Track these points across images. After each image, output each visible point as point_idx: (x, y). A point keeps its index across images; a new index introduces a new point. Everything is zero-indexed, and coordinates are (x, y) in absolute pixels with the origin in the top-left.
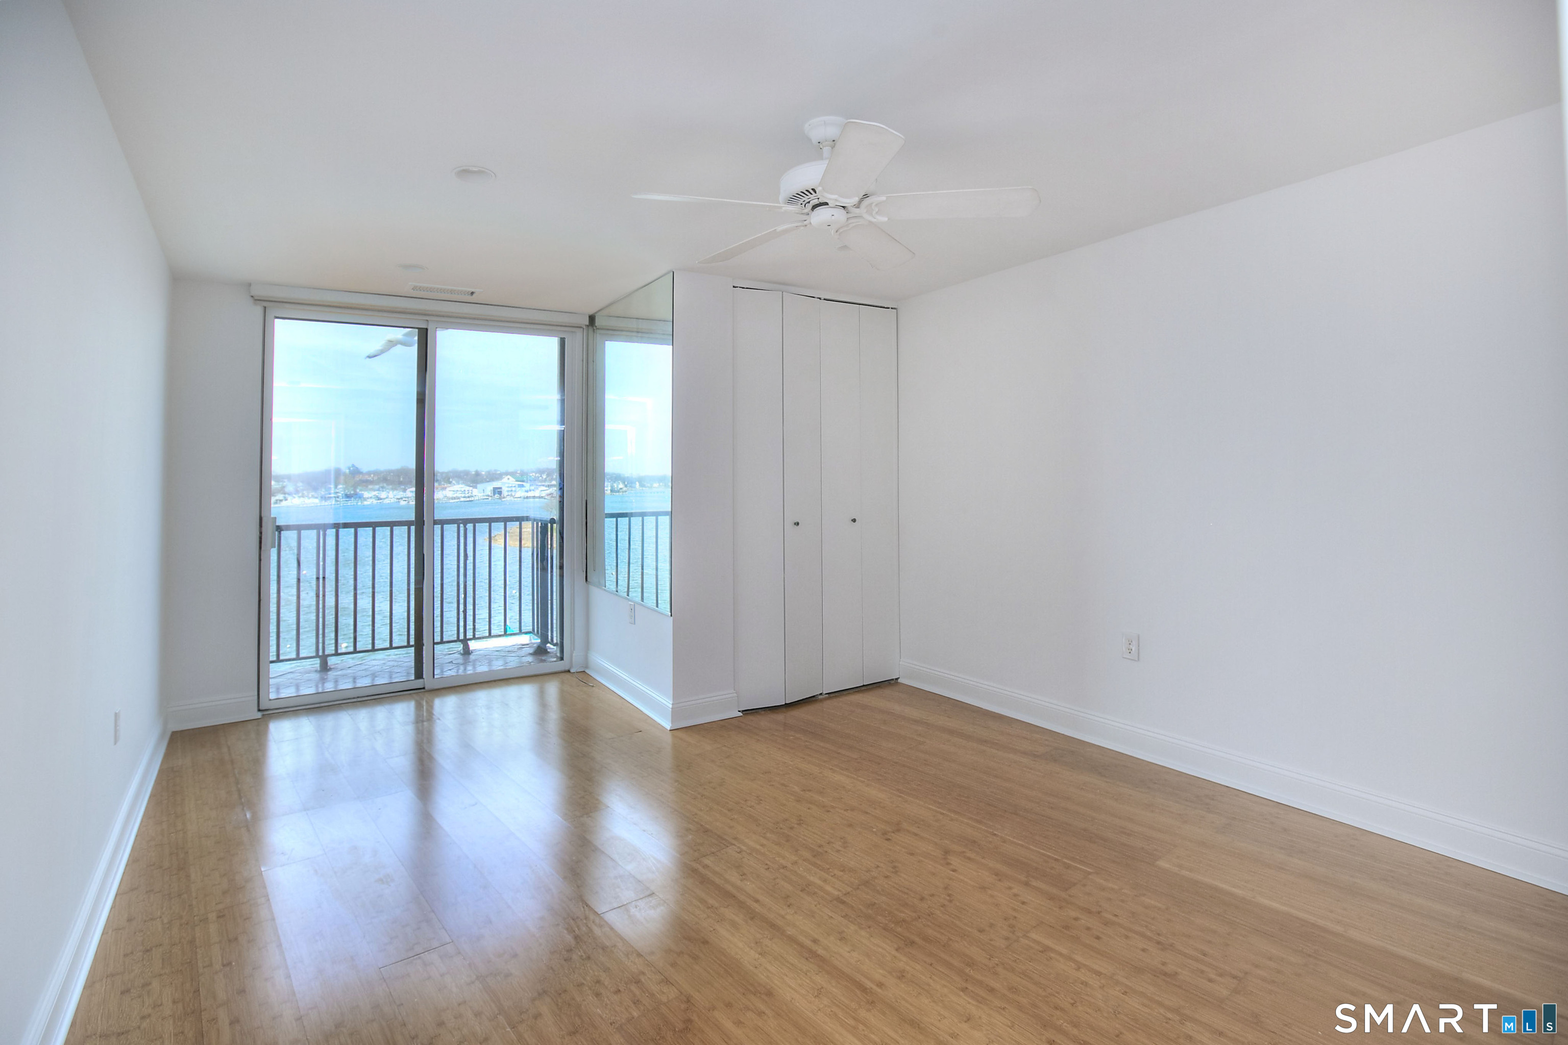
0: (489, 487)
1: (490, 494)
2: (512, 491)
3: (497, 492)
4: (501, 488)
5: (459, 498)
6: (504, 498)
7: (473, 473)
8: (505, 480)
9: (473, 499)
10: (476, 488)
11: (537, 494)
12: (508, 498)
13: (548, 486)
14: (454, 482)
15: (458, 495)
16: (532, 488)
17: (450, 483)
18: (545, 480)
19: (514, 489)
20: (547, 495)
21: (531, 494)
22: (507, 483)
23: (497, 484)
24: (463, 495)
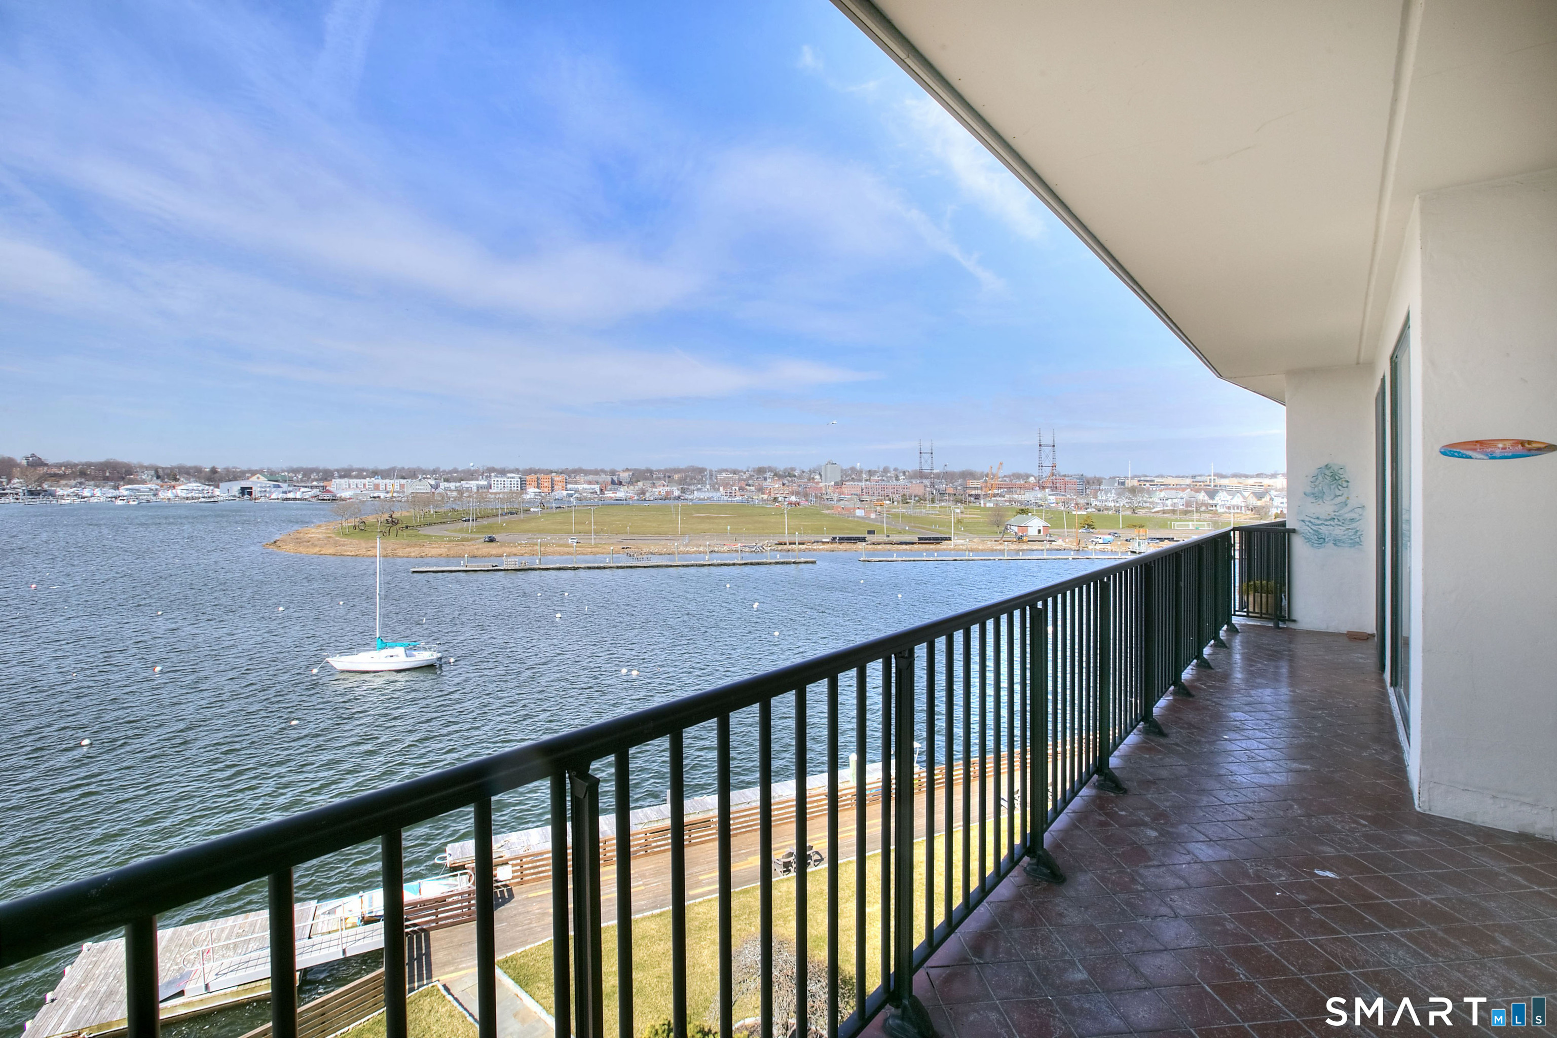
0: (235, 487)
1: (237, 494)
2: (265, 491)
3: (246, 493)
4: (251, 488)
5: (196, 498)
6: (255, 499)
7: (208, 470)
8: (254, 478)
9: (216, 499)
10: (218, 487)
11: (298, 495)
12: (262, 500)
13: (312, 487)
14: (182, 479)
15: (193, 494)
16: (291, 489)
17: (176, 480)
18: (302, 481)
19: (268, 490)
20: (312, 497)
21: (291, 495)
22: (257, 483)
23: (245, 484)
24: (201, 495)
